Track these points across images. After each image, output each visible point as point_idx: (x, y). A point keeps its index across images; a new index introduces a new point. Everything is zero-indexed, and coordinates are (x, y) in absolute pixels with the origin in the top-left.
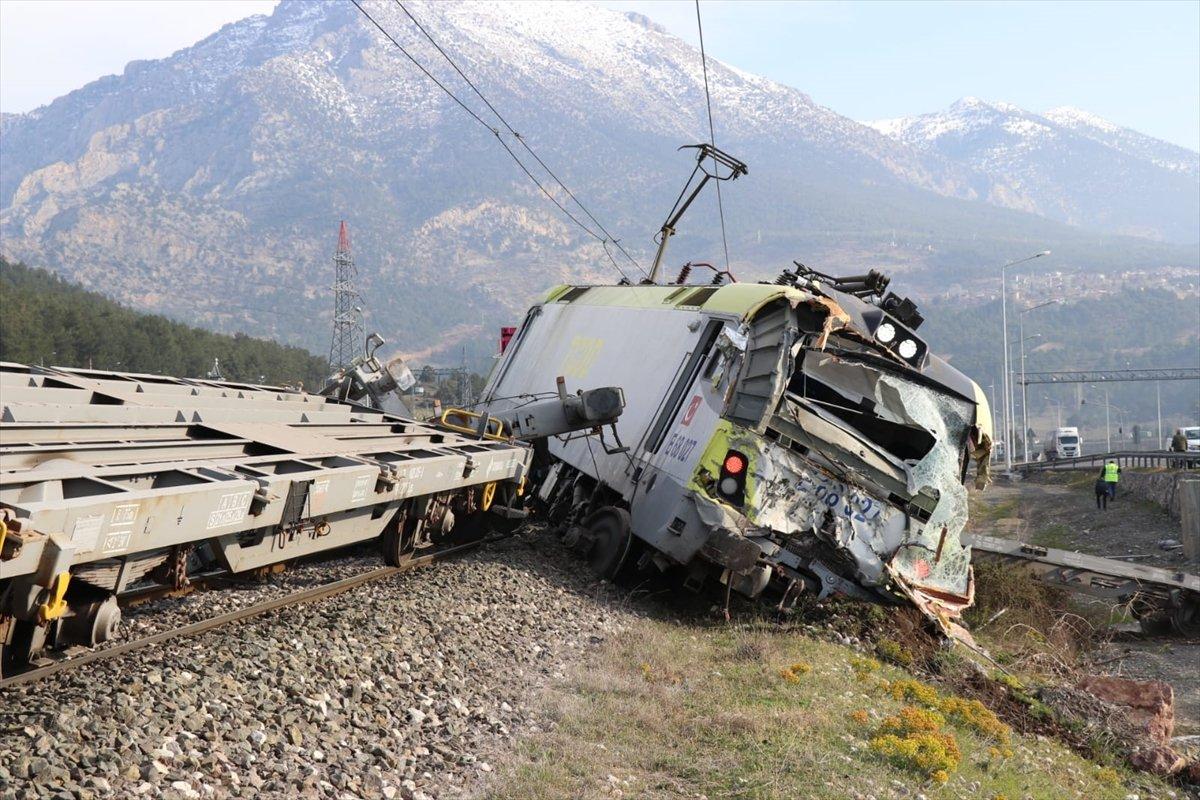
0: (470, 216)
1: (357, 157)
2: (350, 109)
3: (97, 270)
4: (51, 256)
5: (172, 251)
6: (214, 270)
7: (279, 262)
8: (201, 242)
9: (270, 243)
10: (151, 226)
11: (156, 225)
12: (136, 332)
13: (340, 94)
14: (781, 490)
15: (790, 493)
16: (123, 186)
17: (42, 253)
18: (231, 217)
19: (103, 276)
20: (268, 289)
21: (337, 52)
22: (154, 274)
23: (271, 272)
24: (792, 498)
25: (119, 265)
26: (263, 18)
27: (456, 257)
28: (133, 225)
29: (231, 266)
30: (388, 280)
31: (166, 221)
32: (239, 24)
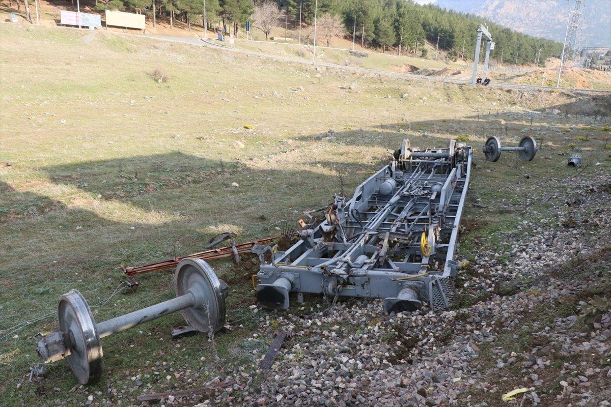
3: (507, 21)
4: (494, 17)
5: (531, 14)
6: (543, 20)
7: (565, 17)
8: (540, 11)
9: (563, 11)
10: (526, 7)
12: (502, 33)
17: (492, 15)
18: (552, 3)
19: (508, 22)
20: (559, 27)
22: (524, 22)
23: (561, 21)
25: (513, 19)
28: (520, 6)
29: (548, 19)
30: (603, 23)
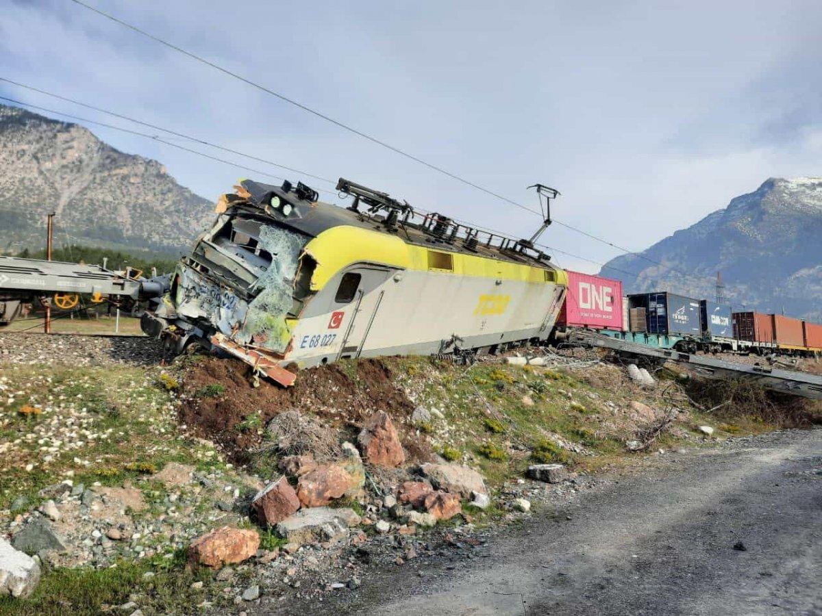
0: (811, 272)
1: (762, 254)
2: (759, 237)
11: (684, 284)
13: (754, 232)
14: (193, 293)
15: (198, 295)
16: (673, 272)
21: (752, 218)
24: (199, 297)
26: (724, 210)
27: (807, 288)
31: (688, 282)
32: (714, 213)
